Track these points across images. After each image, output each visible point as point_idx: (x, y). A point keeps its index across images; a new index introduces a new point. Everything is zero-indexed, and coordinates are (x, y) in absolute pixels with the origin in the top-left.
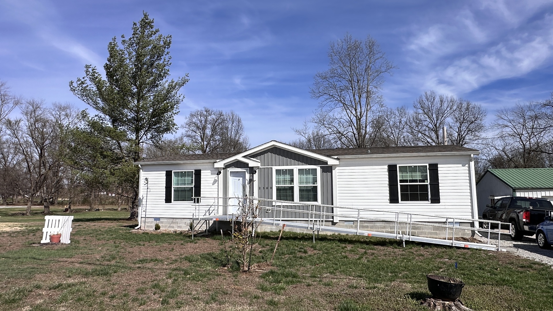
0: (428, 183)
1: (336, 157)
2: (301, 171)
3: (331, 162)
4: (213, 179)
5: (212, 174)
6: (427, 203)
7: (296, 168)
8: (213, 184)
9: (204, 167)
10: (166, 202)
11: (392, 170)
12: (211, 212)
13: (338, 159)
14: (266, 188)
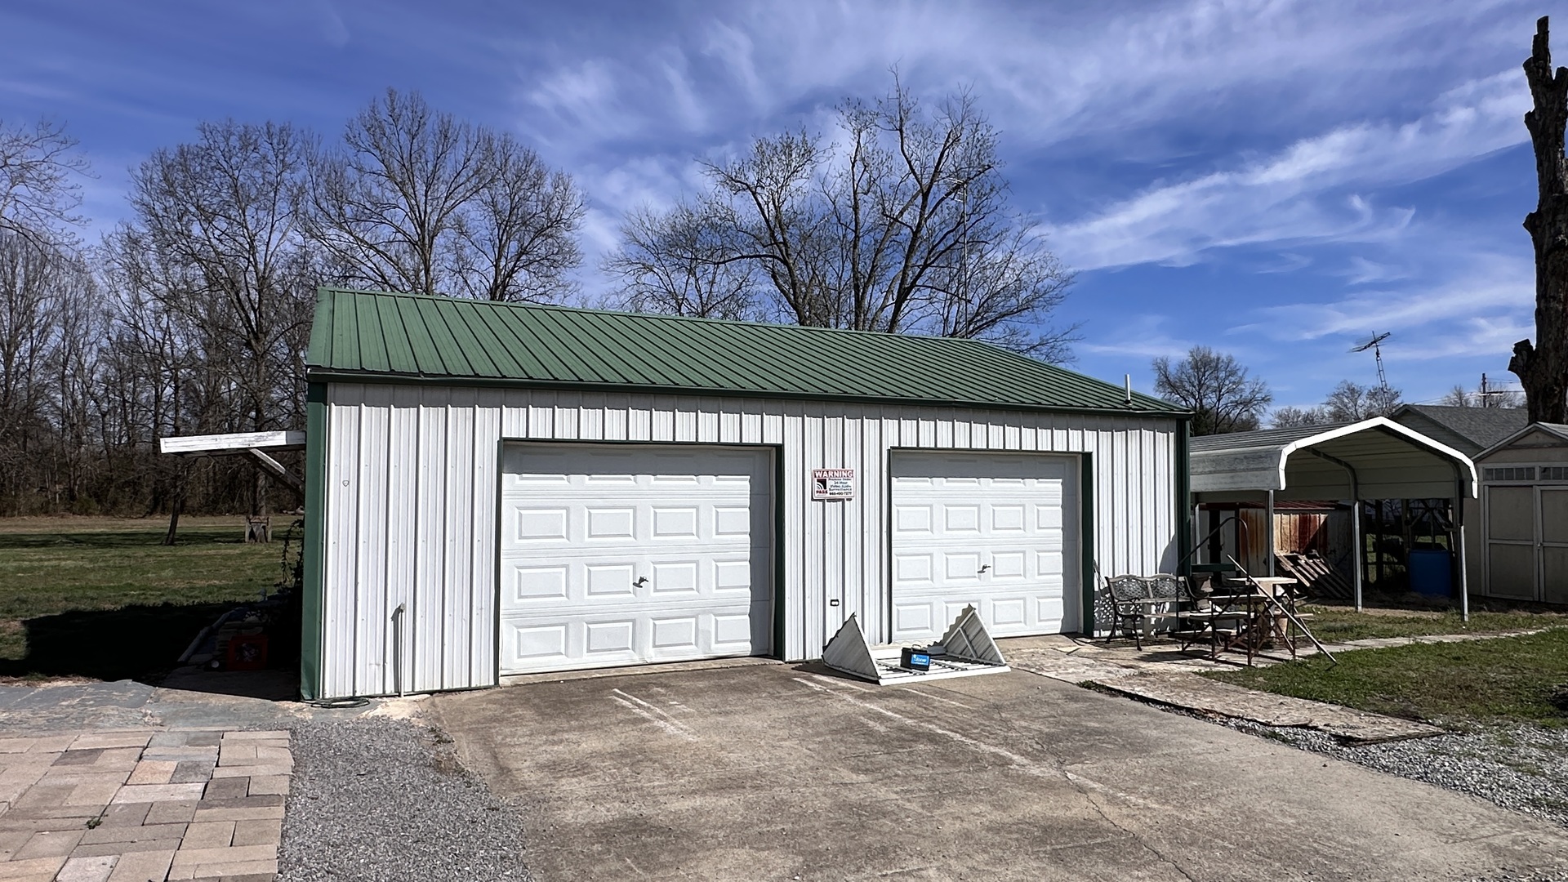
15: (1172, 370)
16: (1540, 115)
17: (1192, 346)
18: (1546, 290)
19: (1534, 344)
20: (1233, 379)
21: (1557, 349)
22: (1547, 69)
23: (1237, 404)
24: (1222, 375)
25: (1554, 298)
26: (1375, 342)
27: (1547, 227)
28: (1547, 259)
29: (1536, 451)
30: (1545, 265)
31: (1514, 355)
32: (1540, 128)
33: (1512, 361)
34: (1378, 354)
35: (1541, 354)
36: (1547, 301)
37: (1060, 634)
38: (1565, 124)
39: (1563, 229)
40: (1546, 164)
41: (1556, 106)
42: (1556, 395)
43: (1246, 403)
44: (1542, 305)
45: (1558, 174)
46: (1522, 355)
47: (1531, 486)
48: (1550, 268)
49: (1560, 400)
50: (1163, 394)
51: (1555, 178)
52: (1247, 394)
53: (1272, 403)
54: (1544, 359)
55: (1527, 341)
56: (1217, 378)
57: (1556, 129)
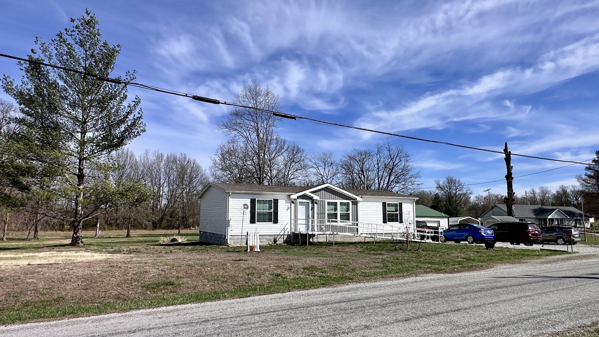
0: (398, 213)
1: (361, 196)
2: (341, 203)
3: (359, 199)
4: (287, 207)
5: (286, 203)
6: (398, 223)
7: (339, 201)
8: (287, 210)
9: (280, 197)
10: (250, 223)
11: (384, 204)
12: (285, 230)
13: (361, 197)
14: (321, 214)
15: (441, 183)
20: (460, 186)
23: (462, 194)
24: (457, 185)
27: (508, 178)
39: (511, 178)
42: (511, 207)
43: (465, 194)
48: (509, 185)
50: (438, 191)
51: (509, 170)
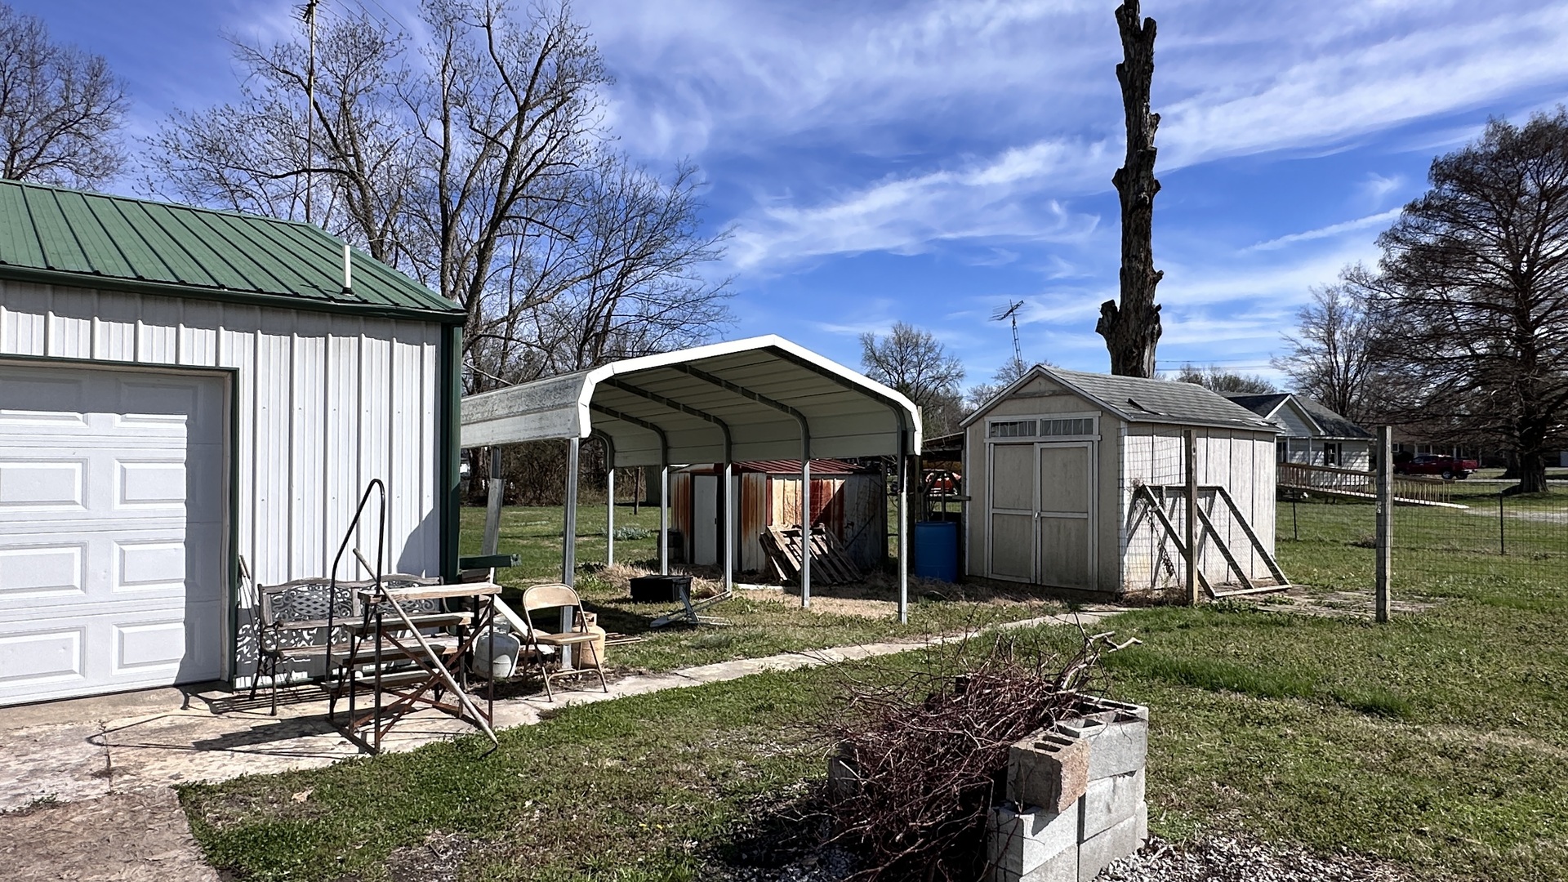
15: (878, 345)
16: (1129, 67)
17: (895, 322)
18: (1129, 249)
19: (1118, 305)
20: (931, 355)
21: (1137, 311)
22: (1135, 18)
23: (934, 379)
24: (922, 350)
25: (1136, 258)
26: (1011, 311)
27: (1132, 184)
28: (1131, 217)
29: (1038, 400)
30: (1129, 223)
31: (1101, 316)
32: (1129, 79)
33: (1099, 323)
34: (1014, 322)
35: (1123, 315)
36: (1130, 261)
37: (175, 686)
38: (1150, 77)
39: (1145, 186)
40: (1133, 119)
41: (1143, 58)
42: (1134, 358)
43: (942, 379)
44: (1126, 265)
45: (1143, 130)
46: (1107, 316)
47: (1032, 444)
48: (1133, 226)
49: (1138, 363)
50: (870, 368)
51: (1141, 133)
52: (943, 369)
53: (965, 378)
54: (1126, 321)
55: (1112, 302)
56: (917, 354)
57: (1143, 83)
